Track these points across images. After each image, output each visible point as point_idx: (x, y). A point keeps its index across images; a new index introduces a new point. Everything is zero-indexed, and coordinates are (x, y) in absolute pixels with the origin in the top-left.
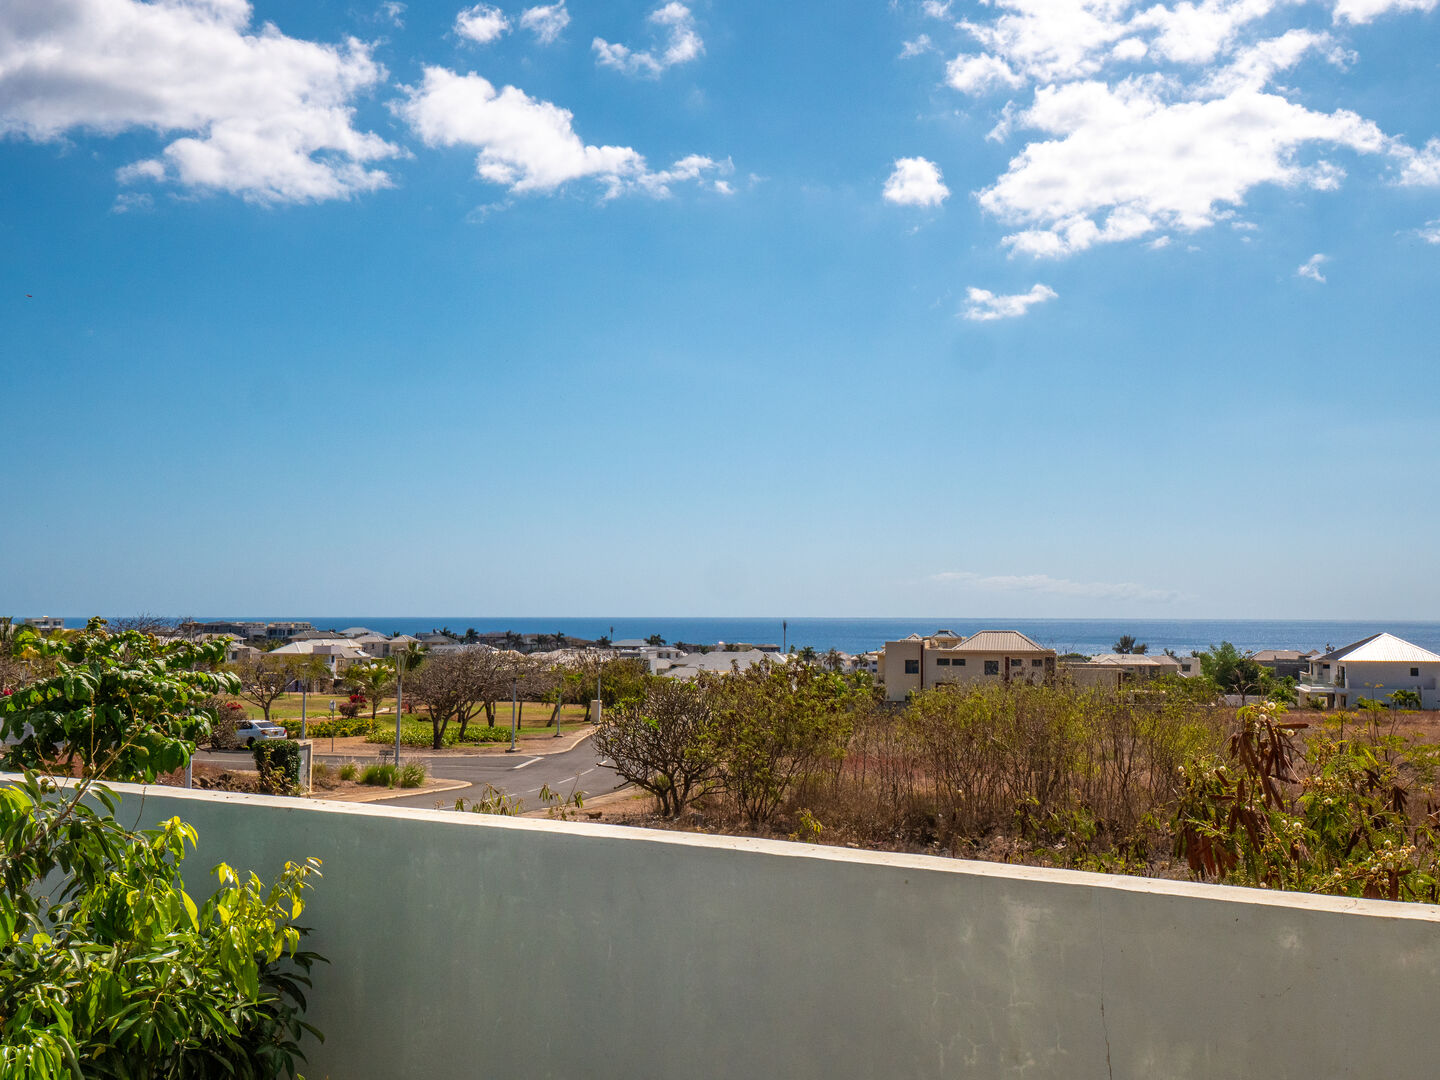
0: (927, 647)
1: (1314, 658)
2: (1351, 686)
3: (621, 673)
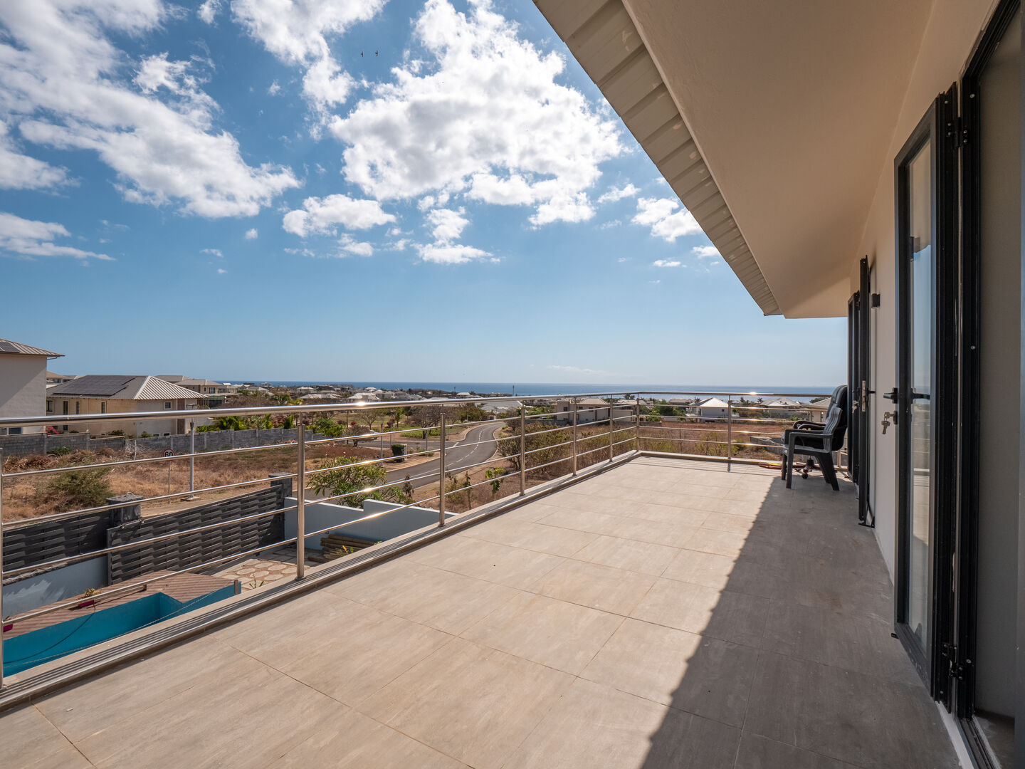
1: (690, 405)
2: (703, 415)
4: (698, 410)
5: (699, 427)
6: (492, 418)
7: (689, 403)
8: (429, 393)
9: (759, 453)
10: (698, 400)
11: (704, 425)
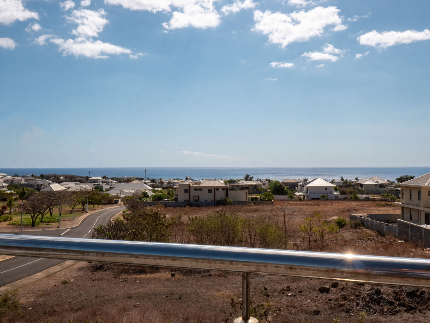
0: (191, 185)
1: (299, 184)
2: (310, 193)
3: (94, 195)
4: (305, 189)
5: (306, 204)
6: (116, 202)
7: (298, 183)
8: (62, 178)
9: (358, 230)
10: (306, 180)
11: (310, 202)
